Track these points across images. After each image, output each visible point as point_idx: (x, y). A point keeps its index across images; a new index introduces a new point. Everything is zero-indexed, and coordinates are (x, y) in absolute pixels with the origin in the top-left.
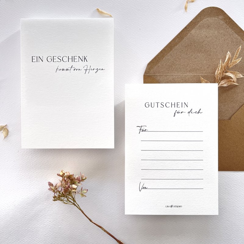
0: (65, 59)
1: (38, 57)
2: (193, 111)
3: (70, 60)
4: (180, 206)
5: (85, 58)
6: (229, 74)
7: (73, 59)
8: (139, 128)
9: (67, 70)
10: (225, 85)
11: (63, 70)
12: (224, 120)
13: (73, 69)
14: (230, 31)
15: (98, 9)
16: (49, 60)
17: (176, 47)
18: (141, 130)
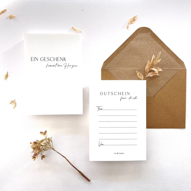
0: (52, 59)
1: (35, 58)
2: (132, 97)
3: (55, 60)
4: (123, 153)
5: (64, 59)
6: (154, 69)
7: (57, 59)
8: (98, 108)
9: (54, 66)
10: (151, 76)
11: (51, 66)
12: (151, 97)
13: (57, 65)
14: (155, 42)
15: (73, 27)
16: (42, 60)
17: (121, 52)
18: (99, 109)
